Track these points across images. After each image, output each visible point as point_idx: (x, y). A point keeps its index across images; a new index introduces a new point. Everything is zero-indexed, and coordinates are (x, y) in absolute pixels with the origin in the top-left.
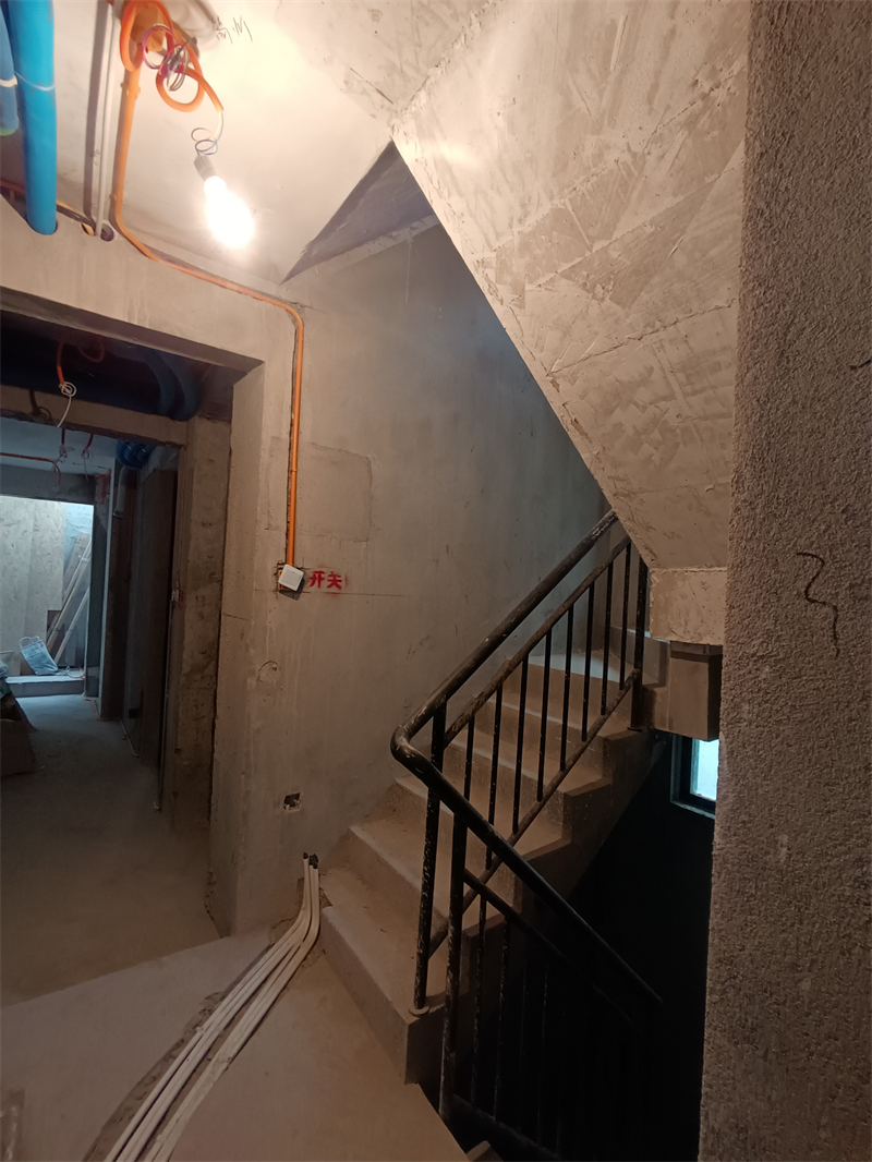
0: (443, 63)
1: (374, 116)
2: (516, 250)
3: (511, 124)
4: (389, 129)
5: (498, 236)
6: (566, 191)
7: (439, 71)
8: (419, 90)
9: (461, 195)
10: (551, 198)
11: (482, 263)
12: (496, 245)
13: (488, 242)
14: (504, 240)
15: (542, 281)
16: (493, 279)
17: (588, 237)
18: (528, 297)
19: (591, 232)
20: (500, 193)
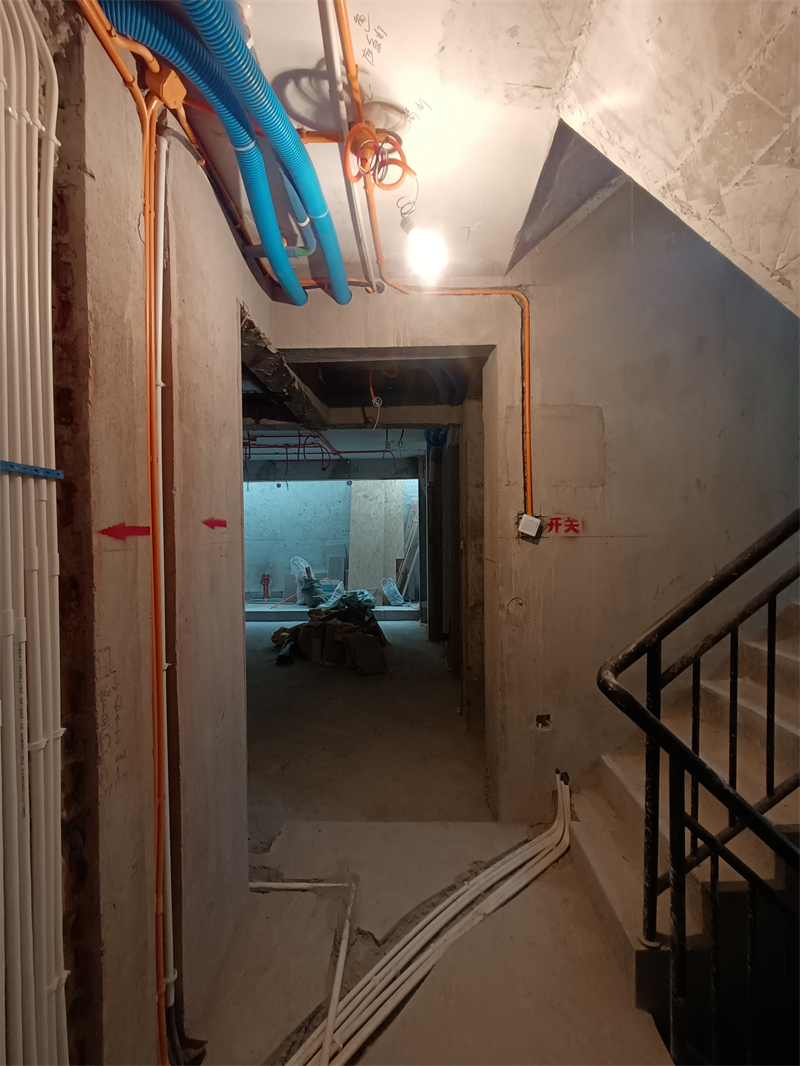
0: (585, 28)
1: (538, 108)
2: (700, 159)
3: (663, 43)
4: (555, 110)
5: (677, 154)
6: (740, 75)
7: (583, 37)
8: (571, 63)
9: (630, 132)
10: (725, 89)
11: (668, 187)
12: (677, 164)
13: (669, 165)
14: (684, 156)
15: (737, 179)
16: (683, 198)
17: (781, 108)
18: (727, 201)
19: (784, 102)
20: (667, 112)
